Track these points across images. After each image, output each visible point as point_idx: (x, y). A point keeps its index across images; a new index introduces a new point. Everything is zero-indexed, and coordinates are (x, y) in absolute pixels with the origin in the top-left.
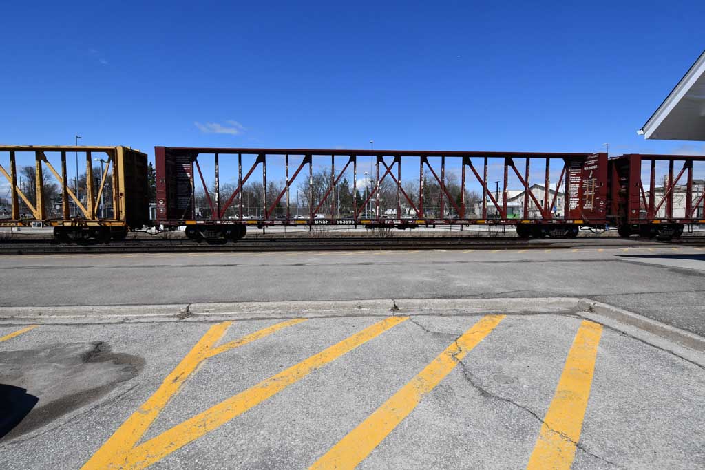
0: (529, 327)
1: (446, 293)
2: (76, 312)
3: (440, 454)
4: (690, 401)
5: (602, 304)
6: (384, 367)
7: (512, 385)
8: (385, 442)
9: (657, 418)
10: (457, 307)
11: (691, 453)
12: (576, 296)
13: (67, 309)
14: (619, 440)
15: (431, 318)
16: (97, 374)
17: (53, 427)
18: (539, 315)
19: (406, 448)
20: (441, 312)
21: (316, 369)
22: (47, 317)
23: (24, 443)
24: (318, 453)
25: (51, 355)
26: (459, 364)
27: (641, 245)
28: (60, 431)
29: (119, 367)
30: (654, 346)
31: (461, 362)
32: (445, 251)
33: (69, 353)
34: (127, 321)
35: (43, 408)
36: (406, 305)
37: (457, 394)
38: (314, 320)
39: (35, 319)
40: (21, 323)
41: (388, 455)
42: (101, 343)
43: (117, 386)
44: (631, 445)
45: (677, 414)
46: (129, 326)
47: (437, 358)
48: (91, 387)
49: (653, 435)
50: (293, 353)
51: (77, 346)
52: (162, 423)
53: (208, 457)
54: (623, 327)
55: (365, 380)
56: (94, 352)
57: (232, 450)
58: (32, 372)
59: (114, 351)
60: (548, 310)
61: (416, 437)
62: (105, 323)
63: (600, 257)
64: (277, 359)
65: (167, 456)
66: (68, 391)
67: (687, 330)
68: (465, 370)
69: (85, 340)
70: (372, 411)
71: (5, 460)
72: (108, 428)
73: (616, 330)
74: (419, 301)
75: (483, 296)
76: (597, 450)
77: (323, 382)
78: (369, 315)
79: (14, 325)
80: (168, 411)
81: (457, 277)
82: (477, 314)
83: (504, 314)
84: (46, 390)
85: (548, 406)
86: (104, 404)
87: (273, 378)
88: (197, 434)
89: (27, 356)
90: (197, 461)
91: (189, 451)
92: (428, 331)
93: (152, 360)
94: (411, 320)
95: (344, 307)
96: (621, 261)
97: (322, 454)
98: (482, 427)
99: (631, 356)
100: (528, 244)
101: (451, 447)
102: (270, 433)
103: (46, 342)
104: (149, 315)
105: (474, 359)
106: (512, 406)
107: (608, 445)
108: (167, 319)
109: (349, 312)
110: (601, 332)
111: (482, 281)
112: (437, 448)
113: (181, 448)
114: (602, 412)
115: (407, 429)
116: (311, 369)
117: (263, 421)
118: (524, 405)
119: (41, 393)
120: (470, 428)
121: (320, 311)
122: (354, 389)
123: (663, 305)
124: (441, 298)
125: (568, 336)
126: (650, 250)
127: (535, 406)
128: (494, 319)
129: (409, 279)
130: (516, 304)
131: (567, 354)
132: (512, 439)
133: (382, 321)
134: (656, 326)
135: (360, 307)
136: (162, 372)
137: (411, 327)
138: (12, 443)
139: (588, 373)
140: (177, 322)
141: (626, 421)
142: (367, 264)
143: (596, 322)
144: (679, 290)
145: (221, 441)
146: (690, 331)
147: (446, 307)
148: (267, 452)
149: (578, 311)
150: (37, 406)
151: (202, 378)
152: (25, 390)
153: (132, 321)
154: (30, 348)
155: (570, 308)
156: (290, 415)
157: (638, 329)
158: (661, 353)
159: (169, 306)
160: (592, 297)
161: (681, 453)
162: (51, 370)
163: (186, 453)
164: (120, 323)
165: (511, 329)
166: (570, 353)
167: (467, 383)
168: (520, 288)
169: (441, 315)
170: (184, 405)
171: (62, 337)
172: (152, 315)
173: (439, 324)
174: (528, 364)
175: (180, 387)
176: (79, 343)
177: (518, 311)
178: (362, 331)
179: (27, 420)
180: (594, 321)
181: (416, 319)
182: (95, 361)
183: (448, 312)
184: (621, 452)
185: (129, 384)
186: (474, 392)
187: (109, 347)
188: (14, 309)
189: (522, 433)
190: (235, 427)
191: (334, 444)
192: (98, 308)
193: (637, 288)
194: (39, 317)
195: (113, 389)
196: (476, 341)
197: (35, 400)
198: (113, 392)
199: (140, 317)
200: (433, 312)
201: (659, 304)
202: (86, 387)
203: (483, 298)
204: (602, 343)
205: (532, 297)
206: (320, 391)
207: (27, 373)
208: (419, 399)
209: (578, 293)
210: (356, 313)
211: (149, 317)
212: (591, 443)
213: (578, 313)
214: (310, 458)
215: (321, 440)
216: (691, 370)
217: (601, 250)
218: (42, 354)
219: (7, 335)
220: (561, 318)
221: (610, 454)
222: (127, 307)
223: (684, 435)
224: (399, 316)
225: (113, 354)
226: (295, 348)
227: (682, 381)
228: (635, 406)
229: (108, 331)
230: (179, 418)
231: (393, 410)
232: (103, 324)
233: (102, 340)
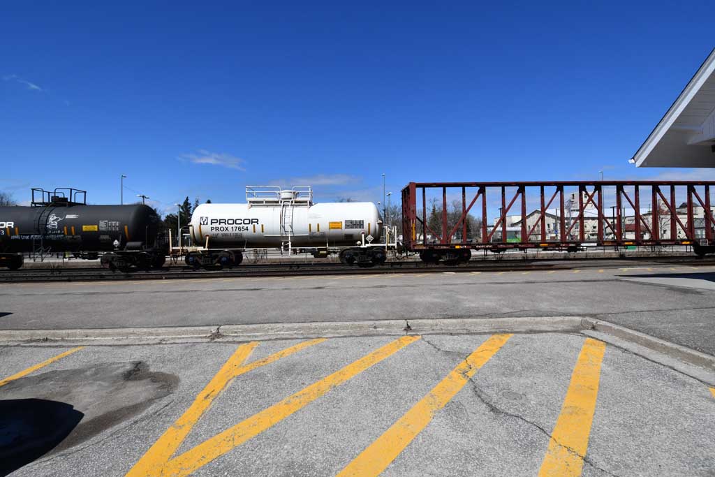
0: (535, 345)
1: (456, 313)
2: (119, 334)
3: (453, 469)
4: (693, 415)
5: (604, 322)
6: (399, 384)
7: (521, 402)
8: (401, 457)
9: (661, 432)
10: (466, 327)
11: (695, 467)
12: (579, 315)
13: (110, 331)
14: (625, 454)
15: (442, 337)
16: (137, 391)
17: (96, 441)
18: (544, 334)
19: (420, 462)
20: (451, 332)
21: (335, 386)
22: (93, 338)
23: (71, 456)
24: (338, 467)
25: (96, 374)
26: (469, 381)
27: (639, 265)
28: (103, 445)
29: (156, 385)
30: (656, 363)
31: (471, 379)
32: (453, 273)
33: (111, 371)
34: (164, 342)
35: (87, 423)
36: (418, 325)
37: (468, 410)
38: (333, 340)
39: (82, 341)
40: (69, 344)
41: (404, 469)
42: (140, 363)
43: (154, 402)
44: (637, 458)
45: (680, 428)
46: (165, 346)
47: (448, 375)
48: (131, 404)
49: (657, 449)
50: (315, 371)
51: (120, 365)
52: (194, 438)
53: (236, 470)
54: (625, 345)
55: (380, 397)
56: (134, 370)
57: (259, 464)
58: (79, 389)
59: (152, 370)
60: (553, 329)
61: (430, 452)
62: (144, 344)
63: (600, 277)
64: (299, 377)
65: (199, 469)
66: (111, 407)
67: (687, 346)
68: (475, 387)
69: (126, 359)
70: (388, 427)
71: (54, 471)
72: (146, 441)
73: (619, 347)
74: (430, 321)
75: (490, 315)
76: (603, 463)
77: (342, 399)
78: (383, 335)
79: (63, 346)
80: (200, 426)
81: (465, 298)
82: (485, 333)
83: (511, 333)
84: (90, 407)
85: (555, 422)
86: (142, 420)
87: (296, 395)
88: (226, 448)
89: (74, 375)
90: (226, 473)
91: (219, 465)
92: (439, 350)
93: (186, 378)
94: (423, 339)
95: (361, 327)
96: (621, 281)
97: (342, 468)
98: (492, 442)
99: (634, 372)
100: (533, 266)
101: (463, 462)
102: (293, 448)
103: (92, 362)
104: (183, 336)
105: (484, 376)
106: (520, 422)
107: (614, 459)
108: (199, 340)
109: (365, 332)
110: (604, 349)
111: (489, 302)
112: (450, 463)
113: (211, 462)
114: (607, 426)
115: (421, 444)
116: (330, 386)
117: (286, 436)
118: (533, 420)
119: (87, 409)
120: (481, 444)
121: (338, 331)
122: (371, 406)
123: (663, 323)
124: (451, 318)
125: (572, 354)
126: (649, 270)
127: (543, 422)
128: (502, 338)
129: (421, 300)
130: (522, 323)
131: (572, 371)
132: (522, 454)
133: (396, 341)
134: (656, 343)
135: (375, 327)
136: (194, 390)
137: (423, 346)
138: (59, 456)
139: (592, 389)
140: (208, 342)
141: (631, 435)
142: (381, 287)
143: (599, 340)
144: (678, 308)
145: (249, 454)
146: (689, 347)
147: (456, 326)
148: (290, 465)
149: (581, 329)
150: (82, 421)
151: (231, 394)
152: (72, 406)
153: (168, 342)
154: (77, 367)
155: (574, 327)
156: (311, 431)
157: (640, 346)
158: (663, 369)
159: (201, 328)
160: (594, 316)
161: (685, 466)
162: (95, 388)
163: (216, 466)
164: (157, 344)
165: (518, 347)
166: (574, 370)
167: (476, 398)
168: (526, 308)
169: (451, 334)
170: (215, 420)
171: (107, 357)
172: (186, 336)
173: (449, 343)
174: (535, 381)
175: (211, 404)
176: (121, 363)
177: (523, 330)
178: (377, 351)
179: (73, 434)
180: (597, 339)
181: (428, 338)
182: (135, 379)
183: (458, 331)
184: (627, 466)
185: (165, 401)
186: (484, 408)
187: (148, 366)
188: (64, 331)
189: (531, 448)
190: (261, 441)
191: (352, 458)
192: (138, 330)
193: (637, 307)
194: (86, 338)
195: (149, 406)
196: (485, 359)
197: (81, 415)
198: (150, 408)
199: (175, 338)
200: (444, 331)
201: (658, 322)
202: (126, 403)
203: (491, 318)
204: (605, 360)
205: (537, 316)
206: (339, 408)
207: (74, 391)
208: (431, 415)
209: (581, 312)
210: (372, 333)
211: (183, 338)
212: (597, 457)
213: (582, 332)
214: (330, 472)
215: (340, 455)
216: (691, 385)
217: (601, 271)
218: (88, 373)
219: (57, 355)
220: (566, 336)
221: (617, 467)
222: (164, 329)
223: (687, 448)
224: (412, 336)
225: (151, 373)
226: (316, 366)
227: (683, 396)
228: (639, 421)
229: (147, 351)
230: (210, 433)
231: (408, 425)
232: (142, 345)
233: (141, 359)
